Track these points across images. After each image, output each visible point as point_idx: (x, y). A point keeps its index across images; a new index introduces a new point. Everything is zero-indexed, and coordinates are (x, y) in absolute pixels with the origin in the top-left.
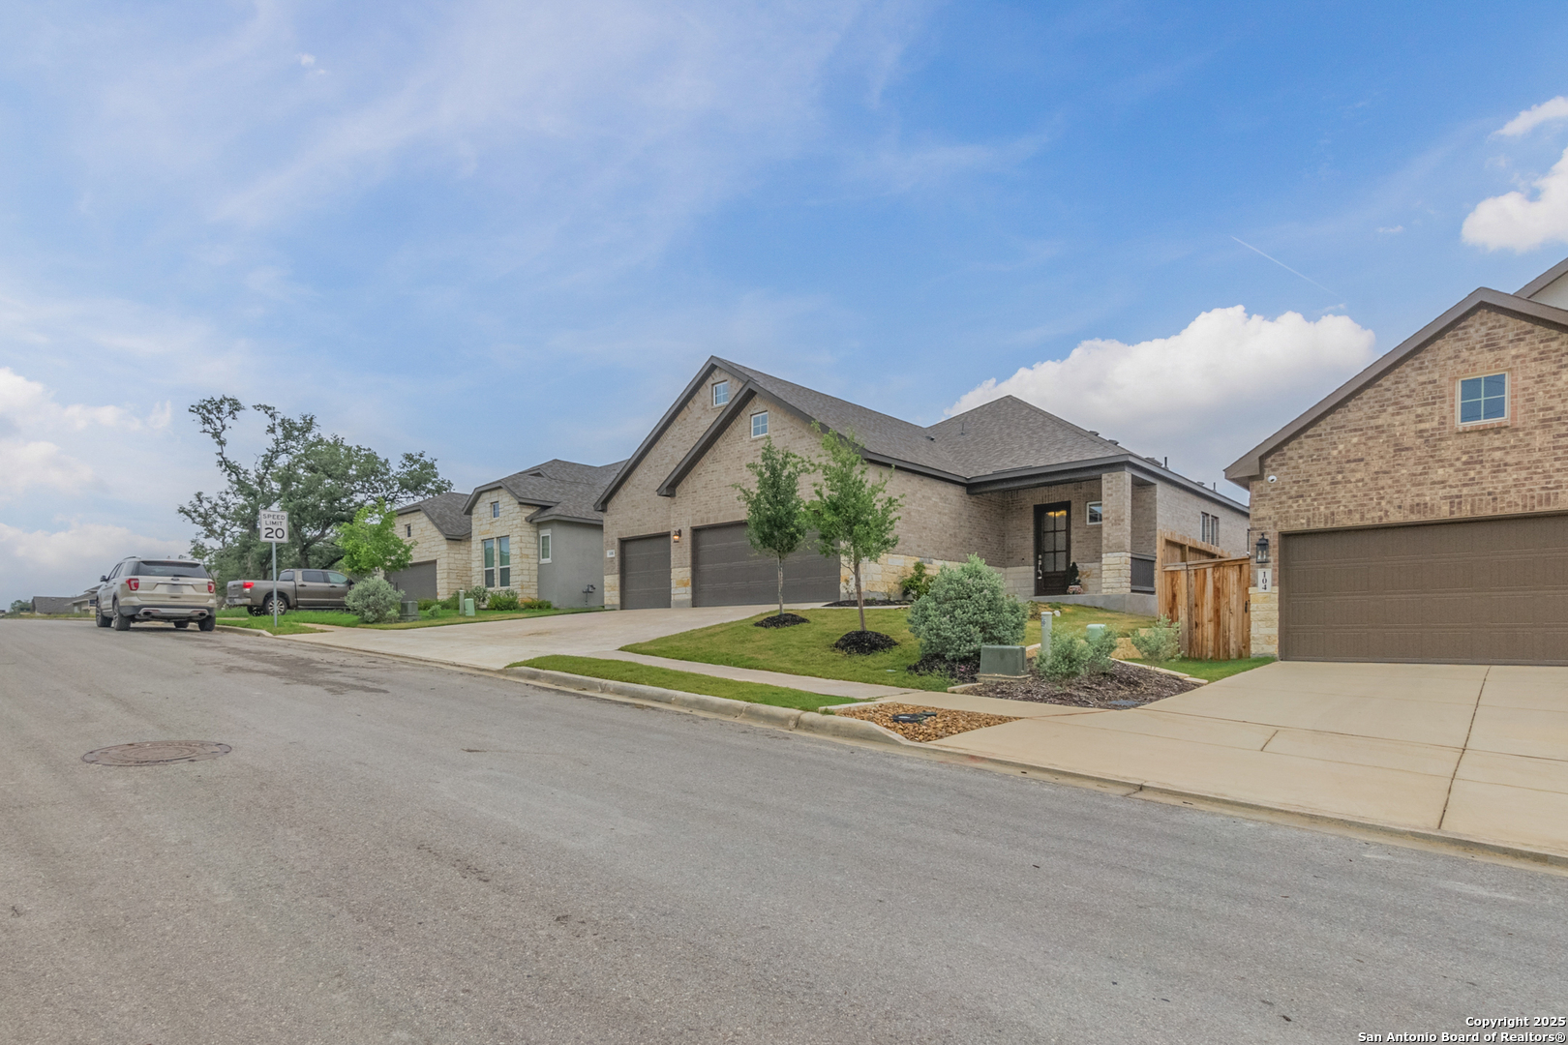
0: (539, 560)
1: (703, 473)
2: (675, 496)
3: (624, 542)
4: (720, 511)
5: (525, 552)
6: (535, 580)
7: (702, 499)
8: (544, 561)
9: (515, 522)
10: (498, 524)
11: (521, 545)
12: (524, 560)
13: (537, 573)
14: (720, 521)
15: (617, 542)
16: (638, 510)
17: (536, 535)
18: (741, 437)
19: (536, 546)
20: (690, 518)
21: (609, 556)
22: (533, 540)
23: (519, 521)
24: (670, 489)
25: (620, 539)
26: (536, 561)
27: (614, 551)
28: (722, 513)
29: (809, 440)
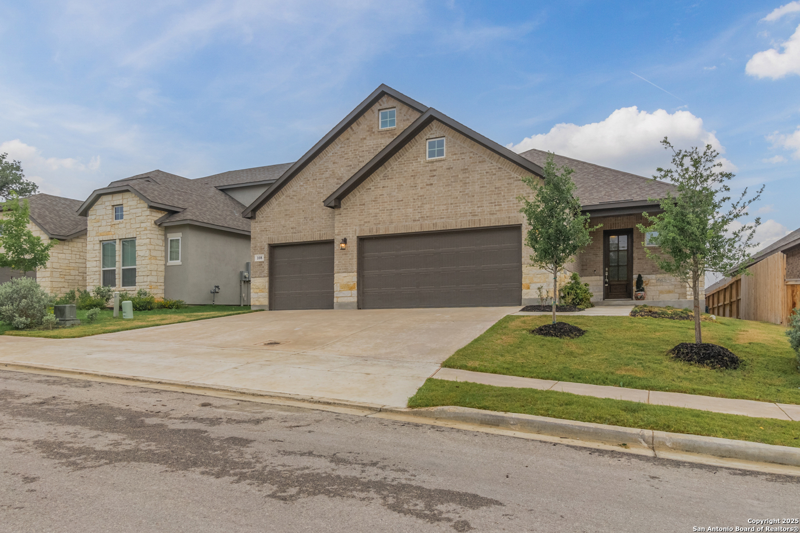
0: (166, 261)
1: (373, 188)
2: (340, 207)
3: (273, 247)
4: (392, 223)
5: (154, 253)
6: (162, 280)
7: (371, 211)
8: (170, 263)
9: (143, 225)
10: (120, 226)
11: (150, 247)
12: (153, 261)
13: (163, 274)
14: (391, 231)
15: (266, 248)
16: (292, 219)
17: (163, 238)
18: (416, 158)
19: (163, 248)
20: (357, 228)
21: (256, 260)
22: (161, 242)
23: (149, 224)
24: (336, 201)
25: (269, 245)
26: (163, 262)
27: (263, 256)
28: (394, 224)
29: (489, 165)
